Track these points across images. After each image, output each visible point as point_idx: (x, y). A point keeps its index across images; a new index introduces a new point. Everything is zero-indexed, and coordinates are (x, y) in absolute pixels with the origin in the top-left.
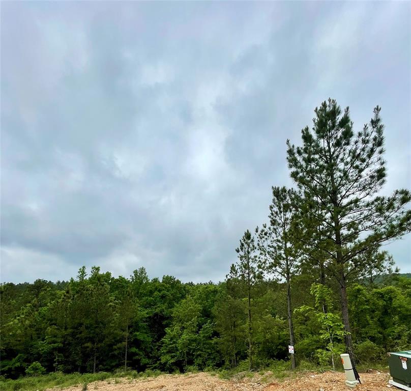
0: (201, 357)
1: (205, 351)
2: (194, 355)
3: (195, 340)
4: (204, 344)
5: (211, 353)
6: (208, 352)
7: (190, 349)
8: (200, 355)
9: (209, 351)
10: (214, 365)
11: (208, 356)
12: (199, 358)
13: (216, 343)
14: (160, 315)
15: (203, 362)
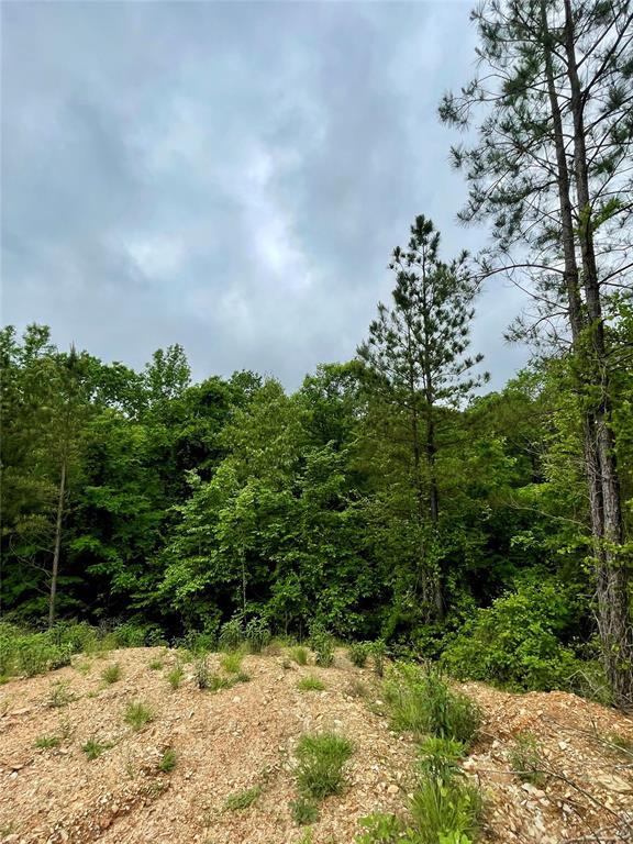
0: (298, 572)
1: (316, 551)
2: (274, 562)
3: (280, 511)
4: (313, 523)
5: (339, 559)
6: (326, 555)
7: (259, 542)
8: (295, 565)
9: (330, 548)
10: (351, 608)
11: (326, 567)
12: (293, 576)
13: (358, 522)
14: (192, 446)
15: (304, 591)
